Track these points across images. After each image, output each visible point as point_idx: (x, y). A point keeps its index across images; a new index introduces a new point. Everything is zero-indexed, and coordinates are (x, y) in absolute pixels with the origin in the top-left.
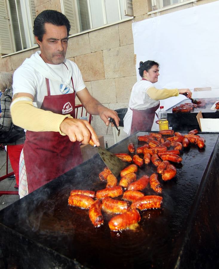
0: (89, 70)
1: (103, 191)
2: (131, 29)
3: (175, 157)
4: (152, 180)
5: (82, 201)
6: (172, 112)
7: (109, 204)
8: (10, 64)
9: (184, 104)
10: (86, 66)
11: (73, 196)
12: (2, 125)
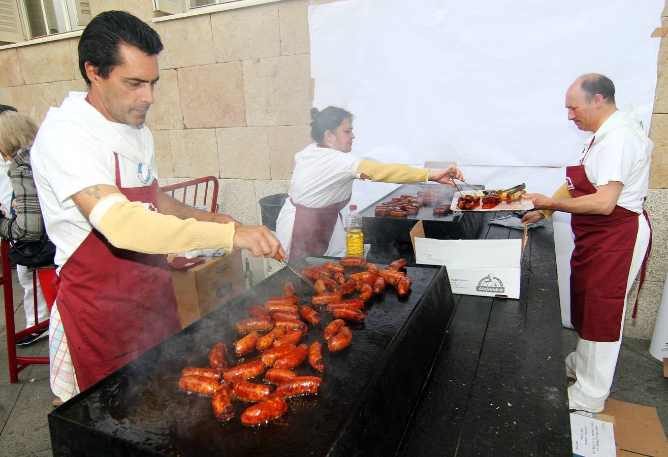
0: (212, 103)
1: (234, 370)
2: (307, 19)
3: (355, 313)
4: (312, 352)
5: (201, 385)
6: (373, 215)
7: (242, 389)
8: (17, 69)
9: (399, 198)
10: (203, 91)
11: (186, 377)
12: (24, 228)
